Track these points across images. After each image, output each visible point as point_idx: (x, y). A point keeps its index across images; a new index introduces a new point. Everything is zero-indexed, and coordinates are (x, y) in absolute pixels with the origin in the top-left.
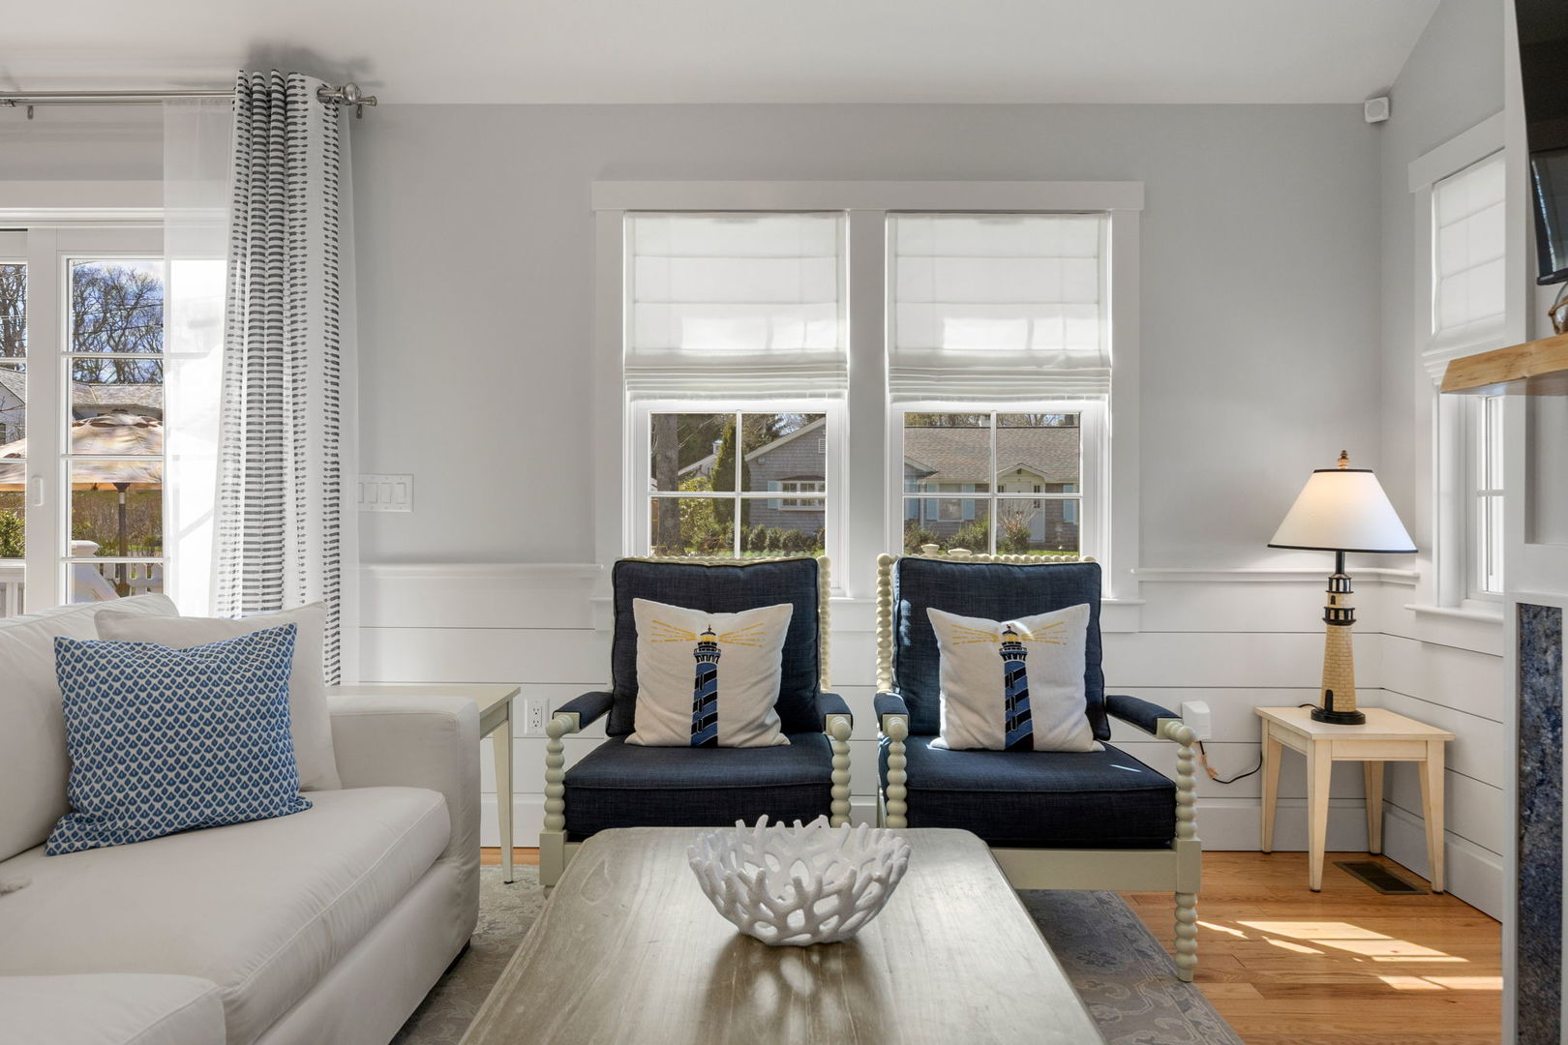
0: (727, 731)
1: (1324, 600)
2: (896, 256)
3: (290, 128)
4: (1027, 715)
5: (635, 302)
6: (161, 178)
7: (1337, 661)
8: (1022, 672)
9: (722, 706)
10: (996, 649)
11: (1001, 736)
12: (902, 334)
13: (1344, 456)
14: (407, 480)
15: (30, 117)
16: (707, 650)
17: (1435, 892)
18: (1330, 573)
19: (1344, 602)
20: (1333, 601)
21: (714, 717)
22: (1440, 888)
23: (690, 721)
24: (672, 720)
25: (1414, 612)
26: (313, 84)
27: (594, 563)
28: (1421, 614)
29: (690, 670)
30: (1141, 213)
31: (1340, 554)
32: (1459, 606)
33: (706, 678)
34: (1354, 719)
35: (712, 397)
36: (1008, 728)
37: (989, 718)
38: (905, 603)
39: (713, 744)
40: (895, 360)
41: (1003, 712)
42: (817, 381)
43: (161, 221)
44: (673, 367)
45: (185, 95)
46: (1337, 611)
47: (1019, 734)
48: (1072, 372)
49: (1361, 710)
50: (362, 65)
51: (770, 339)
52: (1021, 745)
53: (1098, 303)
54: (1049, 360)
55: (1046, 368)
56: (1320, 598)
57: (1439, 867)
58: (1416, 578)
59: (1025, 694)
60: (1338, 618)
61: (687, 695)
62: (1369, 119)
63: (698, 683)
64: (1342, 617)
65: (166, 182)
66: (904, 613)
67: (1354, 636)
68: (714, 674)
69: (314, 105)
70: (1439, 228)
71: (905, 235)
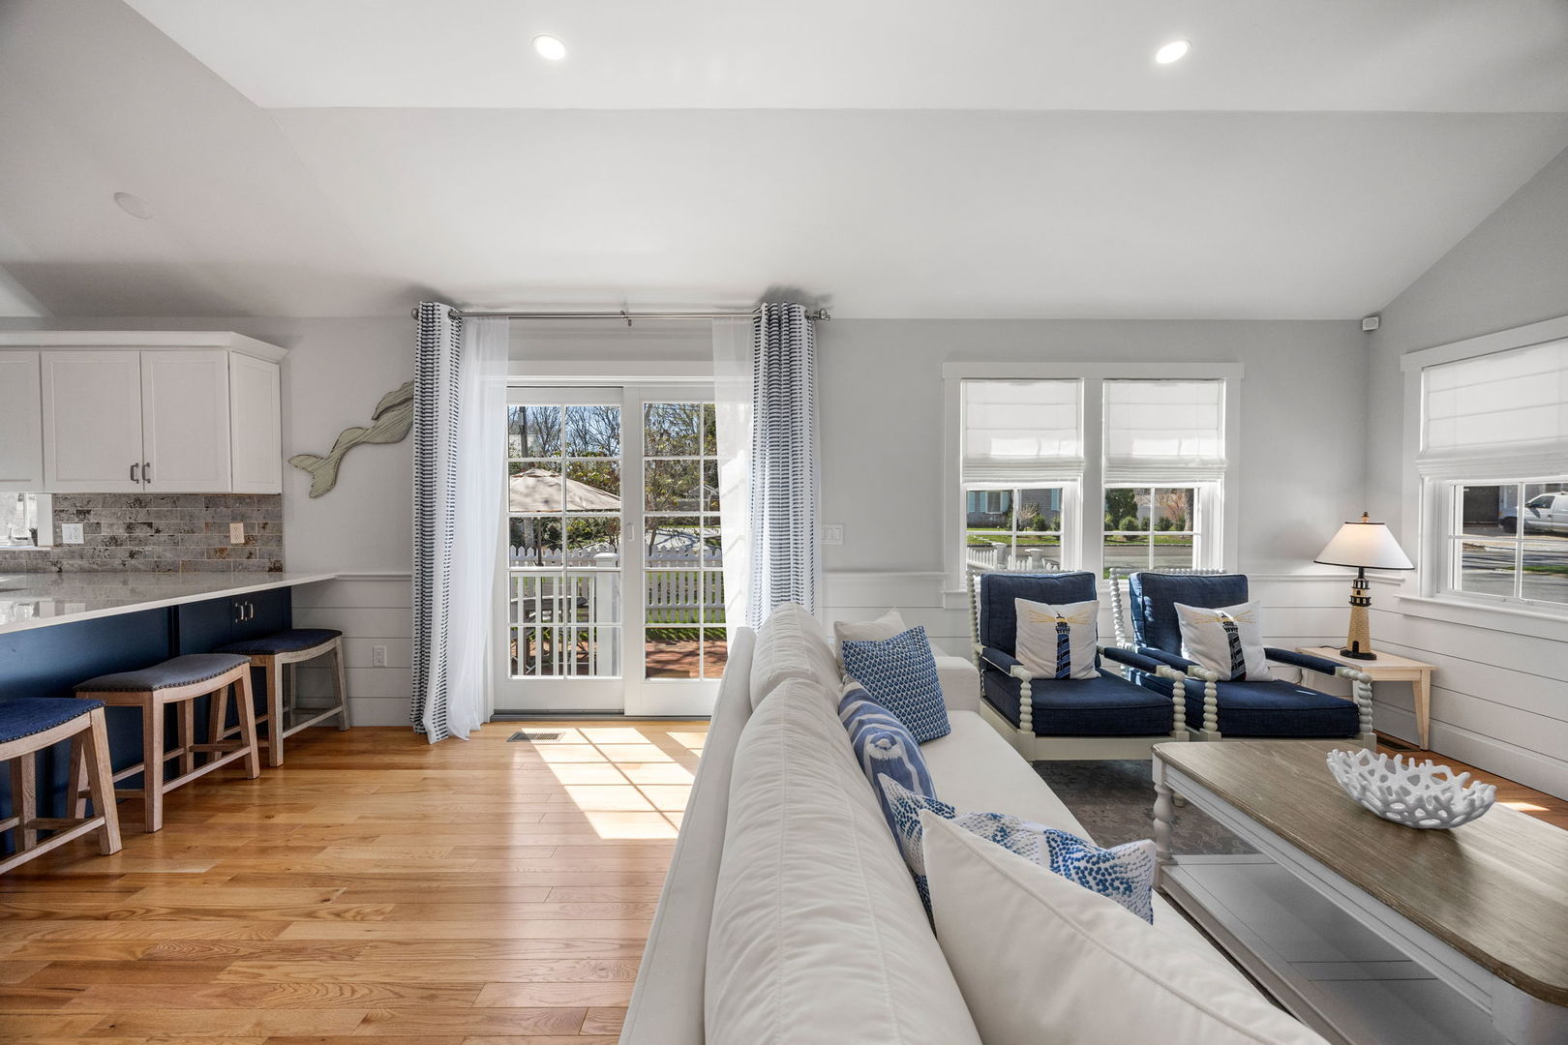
0: (1076, 671)
1: (1352, 592)
2: (1109, 404)
3: (792, 334)
4: (1242, 662)
5: (967, 428)
6: (711, 359)
7: (1359, 626)
8: (1237, 639)
9: (1073, 657)
10: (1221, 626)
11: (1229, 673)
12: (1113, 445)
13: (1366, 515)
14: (840, 526)
15: (630, 325)
16: (1062, 627)
17: (1422, 750)
18: (1355, 576)
19: (1365, 594)
20: (1359, 593)
21: (1069, 663)
22: (1426, 748)
23: (1055, 666)
24: (1045, 665)
25: (1398, 599)
26: (803, 309)
27: (943, 571)
28: (1403, 600)
29: (1054, 637)
30: (1242, 380)
31: (1361, 569)
32: (1432, 596)
33: (1063, 642)
34: (1370, 657)
35: (1007, 481)
36: (1233, 669)
37: (1222, 663)
38: (1146, 598)
39: (1067, 677)
40: (1109, 460)
41: (1230, 661)
42: (1067, 473)
43: (713, 383)
44: (985, 465)
45: (724, 315)
46: (1361, 599)
47: (1239, 672)
48: (1205, 468)
49: (1372, 652)
50: (825, 298)
51: (1039, 450)
52: (1239, 678)
53: (1217, 429)
54: (1192, 461)
55: (1190, 465)
56: (1349, 590)
57: (1426, 737)
58: (1403, 581)
59: (1240, 651)
60: (1360, 602)
61: (1052, 652)
62: (1365, 328)
63: (1059, 645)
64: (1364, 602)
65: (716, 363)
66: (1147, 603)
67: (1370, 612)
68: (1067, 640)
69: (804, 321)
70: (1428, 393)
71: (1112, 392)
